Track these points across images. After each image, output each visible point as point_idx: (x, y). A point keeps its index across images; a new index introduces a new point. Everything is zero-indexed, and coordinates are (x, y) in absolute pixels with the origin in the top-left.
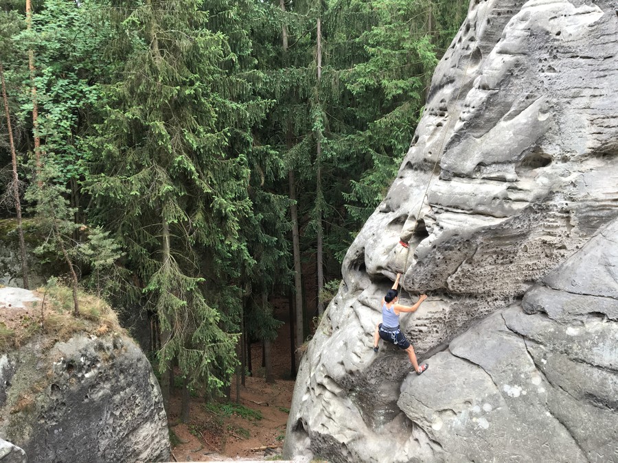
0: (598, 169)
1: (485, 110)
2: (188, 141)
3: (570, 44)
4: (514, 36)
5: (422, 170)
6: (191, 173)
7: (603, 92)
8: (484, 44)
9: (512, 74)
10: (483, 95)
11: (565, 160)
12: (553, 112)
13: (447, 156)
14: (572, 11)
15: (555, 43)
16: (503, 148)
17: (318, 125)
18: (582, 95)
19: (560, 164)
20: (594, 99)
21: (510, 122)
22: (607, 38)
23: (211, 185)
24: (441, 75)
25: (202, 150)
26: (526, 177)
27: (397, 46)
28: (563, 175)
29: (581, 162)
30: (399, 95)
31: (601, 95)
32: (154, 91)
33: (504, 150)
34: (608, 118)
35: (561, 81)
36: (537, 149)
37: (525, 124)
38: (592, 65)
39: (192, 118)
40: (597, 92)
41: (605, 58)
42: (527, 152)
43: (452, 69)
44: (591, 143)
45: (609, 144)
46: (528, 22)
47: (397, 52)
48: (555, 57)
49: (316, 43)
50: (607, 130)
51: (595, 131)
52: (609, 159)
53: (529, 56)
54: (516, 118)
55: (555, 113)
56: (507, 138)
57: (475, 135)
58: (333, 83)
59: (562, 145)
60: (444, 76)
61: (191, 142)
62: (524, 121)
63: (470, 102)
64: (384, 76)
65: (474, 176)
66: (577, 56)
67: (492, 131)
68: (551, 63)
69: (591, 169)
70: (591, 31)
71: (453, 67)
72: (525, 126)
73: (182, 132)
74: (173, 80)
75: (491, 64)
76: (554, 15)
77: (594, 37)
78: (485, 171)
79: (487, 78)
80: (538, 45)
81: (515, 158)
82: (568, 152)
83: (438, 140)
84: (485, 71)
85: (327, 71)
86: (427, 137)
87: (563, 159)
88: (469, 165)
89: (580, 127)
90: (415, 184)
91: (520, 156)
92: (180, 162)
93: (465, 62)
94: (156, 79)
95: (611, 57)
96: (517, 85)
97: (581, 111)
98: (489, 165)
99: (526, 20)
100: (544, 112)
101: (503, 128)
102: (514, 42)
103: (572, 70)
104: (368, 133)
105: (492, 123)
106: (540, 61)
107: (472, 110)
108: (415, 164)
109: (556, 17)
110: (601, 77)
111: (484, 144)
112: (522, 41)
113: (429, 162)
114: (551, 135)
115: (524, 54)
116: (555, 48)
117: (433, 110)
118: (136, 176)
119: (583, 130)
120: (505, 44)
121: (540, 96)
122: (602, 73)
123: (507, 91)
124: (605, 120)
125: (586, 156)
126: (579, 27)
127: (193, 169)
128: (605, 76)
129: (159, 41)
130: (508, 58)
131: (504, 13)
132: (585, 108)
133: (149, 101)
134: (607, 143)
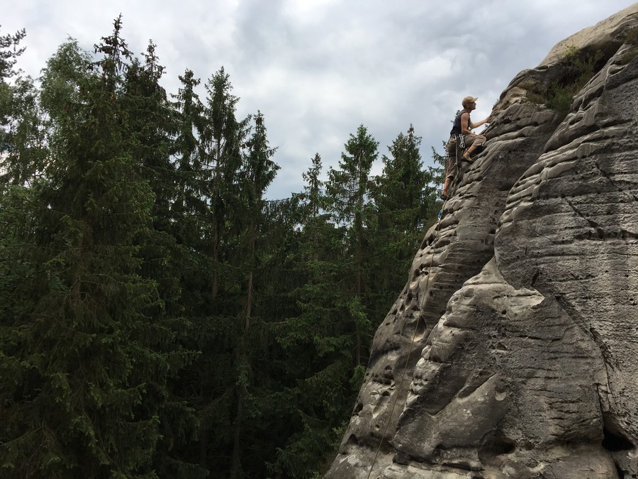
0: (564, 459)
1: (438, 385)
2: (93, 397)
3: (517, 323)
4: (460, 311)
5: (368, 446)
6: (89, 439)
7: (557, 374)
8: (428, 314)
9: (463, 348)
10: (435, 368)
11: (529, 447)
12: (510, 392)
13: (400, 434)
14: (513, 293)
15: (502, 321)
16: (463, 429)
17: (243, 379)
18: (537, 376)
19: (524, 452)
20: (548, 381)
21: (466, 399)
22: (552, 321)
23: (110, 455)
24: (383, 340)
25: (107, 409)
26: (491, 465)
27: (329, 303)
28: (530, 465)
29: (547, 451)
30: (331, 352)
31: (555, 378)
32: (64, 337)
33: (464, 432)
34: (567, 402)
35: (514, 359)
36: (499, 433)
37: (483, 403)
38: (542, 346)
39: (103, 370)
40: (551, 375)
41: (553, 340)
42: (489, 435)
43: (395, 336)
44: (553, 429)
45: (572, 432)
46: (472, 299)
47: (328, 310)
48: (504, 335)
49: (247, 294)
50: (568, 415)
51: (556, 416)
52: (574, 448)
53: (478, 331)
54: (472, 395)
55: (512, 393)
56: (466, 418)
57: (430, 410)
58: (261, 335)
59: (524, 430)
60: (387, 341)
61: (96, 398)
62: (481, 399)
63: (422, 374)
64: (315, 332)
65: (434, 461)
66: (526, 336)
67: (448, 408)
68: (501, 341)
69: (558, 459)
70: (536, 313)
71: (397, 334)
72: (484, 405)
73: (87, 386)
74: (89, 326)
75: (440, 336)
76: (497, 295)
77: (540, 319)
78: (445, 455)
79: (438, 350)
80: (486, 322)
81: (476, 442)
82: (532, 438)
83: (385, 412)
84: (435, 342)
85: (256, 322)
86: (373, 407)
87: (527, 446)
88: (427, 447)
89: (540, 411)
90: (361, 464)
91: (482, 440)
92: (77, 425)
93: (409, 330)
94: (69, 324)
95: (559, 339)
96: (468, 359)
97: (538, 393)
98: (450, 448)
99: (471, 297)
100: (501, 391)
101: (459, 405)
102: (461, 316)
103: (523, 349)
104: (297, 391)
105: (448, 398)
106: (490, 337)
107: (425, 383)
108: (360, 438)
109: (499, 297)
110: (553, 358)
111: (441, 423)
112: (469, 316)
113: (376, 437)
114: (511, 417)
115: (473, 329)
116: (503, 326)
117: (377, 376)
118: (15, 441)
119: (543, 414)
120: (452, 317)
121: (493, 373)
122: (552, 355)
123: (460, 365)
124: (564, 405)
125: (550, 444)
126: (523, 308)
127: (92, 433)
128: (556, 358)
129: (82, 283)
130: (456, 331)
131: (446, 287)
132: (541, 390)
133: (56, 348)
134: (570, 431)
